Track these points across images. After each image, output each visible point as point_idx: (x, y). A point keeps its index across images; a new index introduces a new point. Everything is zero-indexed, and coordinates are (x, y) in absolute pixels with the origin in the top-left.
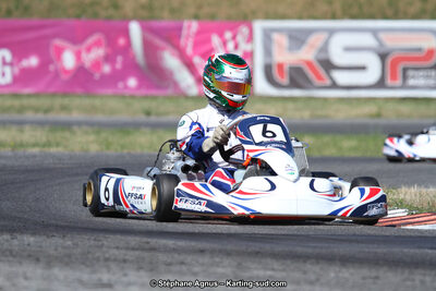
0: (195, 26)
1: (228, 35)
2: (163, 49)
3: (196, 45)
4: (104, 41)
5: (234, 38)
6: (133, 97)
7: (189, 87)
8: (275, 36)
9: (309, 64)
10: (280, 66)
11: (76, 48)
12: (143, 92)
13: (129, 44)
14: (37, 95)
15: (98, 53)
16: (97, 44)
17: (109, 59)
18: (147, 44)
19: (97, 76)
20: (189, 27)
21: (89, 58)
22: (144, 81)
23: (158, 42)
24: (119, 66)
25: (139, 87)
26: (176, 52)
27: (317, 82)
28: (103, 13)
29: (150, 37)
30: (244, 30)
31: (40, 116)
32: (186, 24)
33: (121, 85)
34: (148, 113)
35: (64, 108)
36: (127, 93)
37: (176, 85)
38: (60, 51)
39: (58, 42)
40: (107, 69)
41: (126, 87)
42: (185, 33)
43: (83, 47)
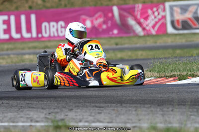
0: (140, 6)
1: (155, 9)
2: (128, 17)
3: (142, 14)
4: (103, 15)
5: (157, 10)
6: (116, 38)
7: (139, 32)
8: (175, 8)
9: (190, 19)
10: (178, 21)
11: (91, 19)
12: (121, 35)
13: (113, 16)
15: (101, 20)
16: (100, 16)
17: (105, 22)
18: (121, 15)
19: (100, 30)
20: (138, 7)
21: (97, 23)
22: (120, 30)
23: (125, 14)
24: (109, 24)
25: (118, 33)
26: (133, 18)
27: (194, 27)
29: (122, 12)
30: (161, 6)
32: (137, 5)
33: (111, 33)
36: (113, 36)
37: (134, 31)
38: (84, 20)
39: (84, 17)
41: (113, 34)
42: (136, 9)
43: (94, 18)
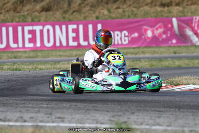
0: (198, 18)
2: (186, 28)
4: (163, 26)
6: (174, 46)
7: (196, 42)
12: (179, 45)
13: (172, 26)
14: (139, 47)
15: (161, 30)
16: (160, 27)
17: (164, 32)
18: (179, 26)
19: (161, 39)
20: (196, 19)
21: (157, 33)
22: (179, 40)
23: (184, 25)
24: (169, 35)
25: (177, 43)
26: (191, 29)
28: (165, 15)
29: (180, 23)
31: (134, 56)
32: (194, 18)
33: (170, 42)
34: (175, 53)
35: (143, 52)
36: (172, 45)
37: (191, 41)
38: (146, 30)
39: (145, 27)
40: (164, 36)
41: (172, 43)
42: (194, 21)
43: (155, 28)
